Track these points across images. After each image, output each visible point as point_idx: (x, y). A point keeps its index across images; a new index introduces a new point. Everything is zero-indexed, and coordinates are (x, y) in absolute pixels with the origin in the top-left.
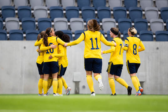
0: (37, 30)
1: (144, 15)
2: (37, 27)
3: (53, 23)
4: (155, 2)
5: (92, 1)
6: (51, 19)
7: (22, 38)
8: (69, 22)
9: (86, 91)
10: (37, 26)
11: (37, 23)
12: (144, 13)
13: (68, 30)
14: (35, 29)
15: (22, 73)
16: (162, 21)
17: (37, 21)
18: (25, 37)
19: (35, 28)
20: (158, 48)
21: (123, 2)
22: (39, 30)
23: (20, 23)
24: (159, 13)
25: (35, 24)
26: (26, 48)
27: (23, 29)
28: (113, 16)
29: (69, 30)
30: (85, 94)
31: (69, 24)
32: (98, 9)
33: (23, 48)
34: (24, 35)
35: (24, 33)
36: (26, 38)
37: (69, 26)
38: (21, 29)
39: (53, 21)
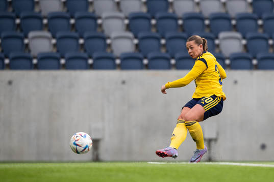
1: (100, 26)
4: (118, 4)
5: (10, 3)
12: (99, 21)
16: (130, 35)
20: (124, 82)
21: (65, 3)
24: (127, 22)
28: (48, 27)
32: (22, 15)
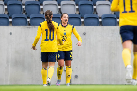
0: (24, 14)
2: (24, 11)
3: (41, 7)
6: (40, 2)
7: (8, 23)
8: (59, 5)
9: (78, 81)
10: (25, 9)
11: (24, 7)
13: (58, 14)
14: (22, 14)
15: (8, 62)
17: (24, 5)
18: (11, 22)
19: (22, 12)
22: (26, 14)
23: (6, 7)
25: (22, 7)
26: (12, 34)
27: (8, 14)
29: (60, 14)
30: (78, 85)
31: (59, 7)
33: (10, 34)
34: (10, 20)
35: (10, 18)
36: (12, 24)
37: (60, 9)
38: (6, 13)
39: (42, 5)
